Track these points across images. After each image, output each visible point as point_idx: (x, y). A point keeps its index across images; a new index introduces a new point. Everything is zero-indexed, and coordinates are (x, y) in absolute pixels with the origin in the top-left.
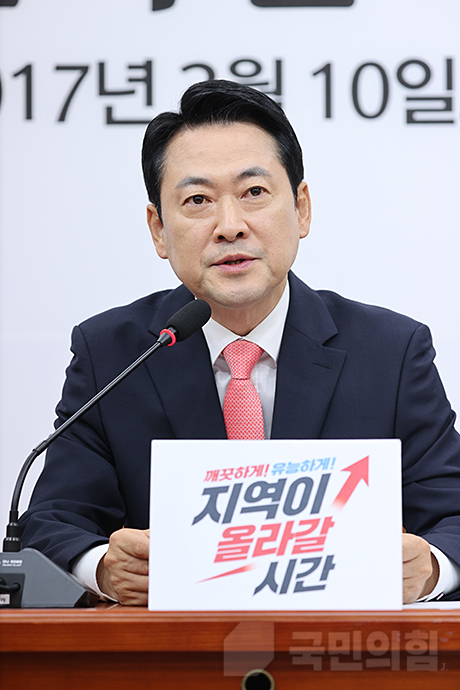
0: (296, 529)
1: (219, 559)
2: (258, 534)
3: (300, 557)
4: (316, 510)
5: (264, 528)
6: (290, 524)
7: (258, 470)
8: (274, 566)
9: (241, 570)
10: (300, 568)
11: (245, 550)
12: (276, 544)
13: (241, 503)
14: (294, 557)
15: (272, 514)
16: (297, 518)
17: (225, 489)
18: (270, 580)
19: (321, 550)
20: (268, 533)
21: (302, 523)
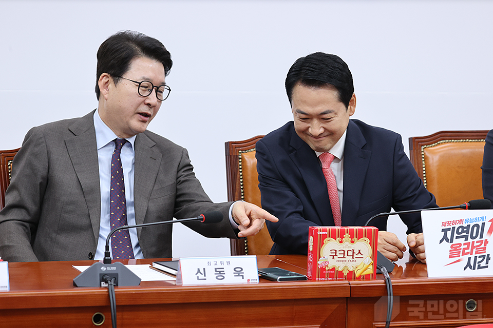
0: (476, 244)
1: (450, 257)
2: (463, 247)
3: (478, 255)
4: (481, 237)
5: (464, 244)
6: (473, 242)
7: (460, 221)
8: (469, 259)
9: (459, 261)
10: (479, 260)
11: (459, 253)
12: (469, 251)
13: (456, 235)
14: (476, 255)
15: (466, 239)
16: (475, 240)
17: (449, 229)
18: (469, 265)
19: (485, 252)
20: (466, 246)
21: (477, 242)
